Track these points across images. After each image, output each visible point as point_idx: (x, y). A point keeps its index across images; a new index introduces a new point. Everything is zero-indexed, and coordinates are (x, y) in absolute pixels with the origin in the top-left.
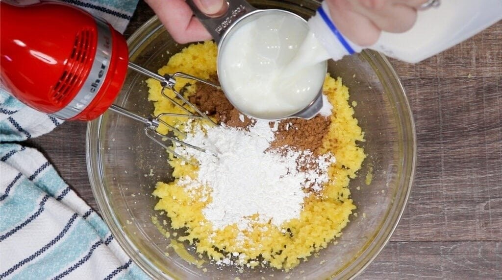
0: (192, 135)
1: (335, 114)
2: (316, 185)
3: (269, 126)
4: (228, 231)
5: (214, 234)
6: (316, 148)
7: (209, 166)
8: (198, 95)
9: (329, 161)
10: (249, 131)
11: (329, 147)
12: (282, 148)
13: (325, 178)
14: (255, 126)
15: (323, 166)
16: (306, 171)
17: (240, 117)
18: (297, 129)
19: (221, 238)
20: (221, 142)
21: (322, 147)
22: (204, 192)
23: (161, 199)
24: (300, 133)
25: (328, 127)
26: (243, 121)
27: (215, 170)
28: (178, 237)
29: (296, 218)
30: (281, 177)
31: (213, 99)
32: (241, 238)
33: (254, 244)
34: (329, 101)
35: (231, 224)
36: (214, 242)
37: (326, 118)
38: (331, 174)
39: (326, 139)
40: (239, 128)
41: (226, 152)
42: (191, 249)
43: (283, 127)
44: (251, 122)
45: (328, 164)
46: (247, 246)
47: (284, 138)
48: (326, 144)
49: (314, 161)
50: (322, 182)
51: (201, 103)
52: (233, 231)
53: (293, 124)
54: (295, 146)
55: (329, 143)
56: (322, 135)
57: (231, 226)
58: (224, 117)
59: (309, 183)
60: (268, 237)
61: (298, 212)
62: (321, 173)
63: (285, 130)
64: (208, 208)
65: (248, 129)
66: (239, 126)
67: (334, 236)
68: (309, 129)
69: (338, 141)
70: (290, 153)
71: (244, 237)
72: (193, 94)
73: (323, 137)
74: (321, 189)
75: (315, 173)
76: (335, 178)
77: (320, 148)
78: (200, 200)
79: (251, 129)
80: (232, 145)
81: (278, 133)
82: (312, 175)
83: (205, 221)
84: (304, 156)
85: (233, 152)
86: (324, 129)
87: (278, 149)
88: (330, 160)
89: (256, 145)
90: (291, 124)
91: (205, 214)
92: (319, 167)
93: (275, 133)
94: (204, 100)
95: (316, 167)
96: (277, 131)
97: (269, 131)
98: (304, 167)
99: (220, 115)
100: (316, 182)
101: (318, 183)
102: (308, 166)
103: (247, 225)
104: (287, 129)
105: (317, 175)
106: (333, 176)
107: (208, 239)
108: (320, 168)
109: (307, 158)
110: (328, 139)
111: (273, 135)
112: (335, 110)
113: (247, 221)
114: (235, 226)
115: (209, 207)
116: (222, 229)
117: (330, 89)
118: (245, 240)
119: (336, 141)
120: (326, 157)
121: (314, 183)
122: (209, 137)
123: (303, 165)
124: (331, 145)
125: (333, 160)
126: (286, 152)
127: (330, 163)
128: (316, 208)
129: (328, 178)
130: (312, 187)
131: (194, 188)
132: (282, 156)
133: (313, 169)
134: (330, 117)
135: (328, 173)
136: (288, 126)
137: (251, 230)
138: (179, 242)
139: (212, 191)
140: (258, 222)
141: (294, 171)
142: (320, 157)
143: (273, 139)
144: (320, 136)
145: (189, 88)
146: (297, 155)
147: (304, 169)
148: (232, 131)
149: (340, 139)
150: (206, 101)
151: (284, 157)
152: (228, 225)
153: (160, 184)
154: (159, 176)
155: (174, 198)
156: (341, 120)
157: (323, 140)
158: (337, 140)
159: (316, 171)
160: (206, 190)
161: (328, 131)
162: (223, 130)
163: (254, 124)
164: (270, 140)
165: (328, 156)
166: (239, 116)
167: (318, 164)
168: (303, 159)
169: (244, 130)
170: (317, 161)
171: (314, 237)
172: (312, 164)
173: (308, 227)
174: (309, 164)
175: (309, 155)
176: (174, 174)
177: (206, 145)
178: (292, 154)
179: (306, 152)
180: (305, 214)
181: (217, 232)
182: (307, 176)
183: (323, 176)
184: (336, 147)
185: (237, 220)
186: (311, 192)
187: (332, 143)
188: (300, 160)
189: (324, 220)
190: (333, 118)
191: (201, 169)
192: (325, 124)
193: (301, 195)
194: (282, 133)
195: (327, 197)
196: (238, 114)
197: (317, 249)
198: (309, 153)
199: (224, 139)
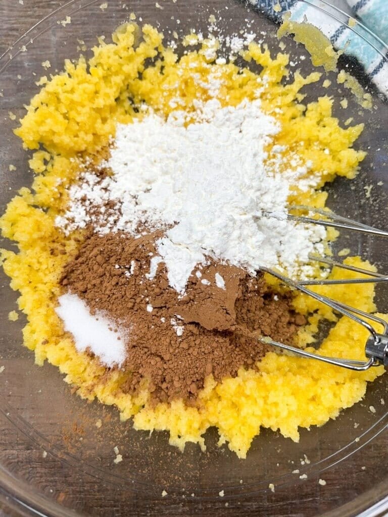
0: (301, 259)
1: (53, 297)
2: (91, 183)
3: (167, 266)
4: (236, 98)
5: (258, 93)
6: (89, 238)
7: (272, 202)
8: (293, 328)
9: (68, 219)
10: (205, 256)
11: (67, 242)
12: (144, 233)
13: (76, 192)
14: (194, 264)
15: (78, 210)
16: (106, 202)
17: (223, 282)
18: (117, 266)
19: (246, 88)
20: (254, 239)
21: (79, 241)
22: (278, 161)
23: (350, 148)
24: (112, 260)
25: (65, 274)
26: (217, 275)
27: (262, 195)
28: (322, 80)
29: (123, 126)
30: (148, 191)
31: (269, 321)
32: (213, 85)
33: (192, 75)
34: (61, 320)
35: (231, 108)
36: (259, 80)
37: (70, 291)
38: (65, 197)
39: (71, 255)
40: (224, 263)
41: (247, 221)
42: (299, 59)
43: (141, 267)
44: (203, 272)
45: (69, 214)
46: (203, 72)
47: (140, 247)
48: (71, 246)
49: (93, 217)
50: (80, 186)
51: (287, 314)
52: (228, 97)
53: (123, 273)
54: (121, 239)
55: (68, 249)
56: (77, 261)
57: (232, 105)
58: (250, 285)
59: (104, 184)
60: (169, 90)
61: (119, 134)
62: (84, 200)
63: (137, 260)
64: (269, 136)
65: (207, 260)
66: (225, 267)
67: (52, 81)
68: (95, 267)
69: (50, 252)
70: (131, 228)
71: (209, 86)
72: (301, 329)
73: (77, 259)
74: (83, 174)
75: (92, 201)
76: (56, 190)
77: (82, 238)
78: (284, 148)
79: (203, 259)
80: (236, 234)
81: (151, 254)
82: (97, 196)
83: (274, 114)
84: (109, 225)
85: (233, 220)
86: (72, 271)
87: (152, 230)
88: (67, 222)
89: (191, 230)
90: (128, 274)
91: (275, 124)
92: (85, 210)
93: (156, 254)
94: (283, 319)
95: (90, 209)
96: (151, 257)
97: (167, 257)
98: (110, 208)
99: (258, 291)
100: (91, 187)
101: (89, 185)
102: (103, 210)
103: (204, 110)
104: (133, 262)
105: (88, 197)
106: (61, 194)
107: (270, 80)
108: (84, 208)
109: (105, 222)
110: (68, 254)
111: (160, 250)
112: (52, 305)
113: (203, 116)
114: (225, 104)
115: (268, 138)
116: (246, 100)
117: (56, 344)
118: (206, 81)
119: (53, 252)
120: (72, 225)
121: (95, 185)
122: (273, 252)
123: (111, 211)
124: (64, 245)
125: (60, 221)
126: (139, 228)
127: (66, 216)
128: (90, 138)
129: (70, 192)
130: (99, 179)
131: (294, 169)
132: (146, 222)
133: (96, 207)
134: (62, 293)
135: (70, 200)
136: (132, 269)
137: (197, 103)
138: (320, 69)
139: (265, 161)
140: (186, 114)
141: (127, 199)
142: (83, 225)
143: (159, 242)
144: (80, 260)
145: (311, 340)
146: (120, 225)
147: (110, 205)
148: (237, 258)
149: (45, 255)
150: (280, 317)
151: (143, 221)
152: (235, 107)
153: (351, 175)
154: (353, 188)
155: (327, 152)
156: (41, 287)
157: (76, 253)
158: (52, 254)
159: (91, 203)
160: (274, 163)
161: (65, 267)
162: (252, 262)
163: (196, 269)
164: (165, 240)
165: (69, 228)
166: (225, 285)
167: (86, 214)
168: (111, 219)
169: (215, 259)
170: (88, 219)
171: (88, 82)
172: (97, 213)
173: (100, 102)
174: (101, 213)
175: (101, 226)
176: (324, 195)
177: (277, 241)
178: (129, 225)
179: (105, 231)
180: (107, 127)
181: (252, 99)
182: (106, 196)
183: (80, 195)
184: (54, 242)
185: (220, 114)
186: (99, 168)
187: (61, 248)
188: (115, 217)
189: (72, 114)
190: (57, 290)
191: (285, 198)
192: (72, 280)
193: (114, 164)
194: (143, 255)
195: (72, 160)
196: (227, 288)
197: (82, 60)
198: (100, 229)
199: (249, 246)
